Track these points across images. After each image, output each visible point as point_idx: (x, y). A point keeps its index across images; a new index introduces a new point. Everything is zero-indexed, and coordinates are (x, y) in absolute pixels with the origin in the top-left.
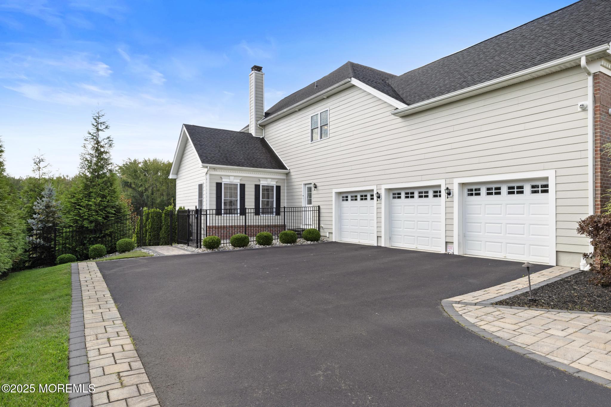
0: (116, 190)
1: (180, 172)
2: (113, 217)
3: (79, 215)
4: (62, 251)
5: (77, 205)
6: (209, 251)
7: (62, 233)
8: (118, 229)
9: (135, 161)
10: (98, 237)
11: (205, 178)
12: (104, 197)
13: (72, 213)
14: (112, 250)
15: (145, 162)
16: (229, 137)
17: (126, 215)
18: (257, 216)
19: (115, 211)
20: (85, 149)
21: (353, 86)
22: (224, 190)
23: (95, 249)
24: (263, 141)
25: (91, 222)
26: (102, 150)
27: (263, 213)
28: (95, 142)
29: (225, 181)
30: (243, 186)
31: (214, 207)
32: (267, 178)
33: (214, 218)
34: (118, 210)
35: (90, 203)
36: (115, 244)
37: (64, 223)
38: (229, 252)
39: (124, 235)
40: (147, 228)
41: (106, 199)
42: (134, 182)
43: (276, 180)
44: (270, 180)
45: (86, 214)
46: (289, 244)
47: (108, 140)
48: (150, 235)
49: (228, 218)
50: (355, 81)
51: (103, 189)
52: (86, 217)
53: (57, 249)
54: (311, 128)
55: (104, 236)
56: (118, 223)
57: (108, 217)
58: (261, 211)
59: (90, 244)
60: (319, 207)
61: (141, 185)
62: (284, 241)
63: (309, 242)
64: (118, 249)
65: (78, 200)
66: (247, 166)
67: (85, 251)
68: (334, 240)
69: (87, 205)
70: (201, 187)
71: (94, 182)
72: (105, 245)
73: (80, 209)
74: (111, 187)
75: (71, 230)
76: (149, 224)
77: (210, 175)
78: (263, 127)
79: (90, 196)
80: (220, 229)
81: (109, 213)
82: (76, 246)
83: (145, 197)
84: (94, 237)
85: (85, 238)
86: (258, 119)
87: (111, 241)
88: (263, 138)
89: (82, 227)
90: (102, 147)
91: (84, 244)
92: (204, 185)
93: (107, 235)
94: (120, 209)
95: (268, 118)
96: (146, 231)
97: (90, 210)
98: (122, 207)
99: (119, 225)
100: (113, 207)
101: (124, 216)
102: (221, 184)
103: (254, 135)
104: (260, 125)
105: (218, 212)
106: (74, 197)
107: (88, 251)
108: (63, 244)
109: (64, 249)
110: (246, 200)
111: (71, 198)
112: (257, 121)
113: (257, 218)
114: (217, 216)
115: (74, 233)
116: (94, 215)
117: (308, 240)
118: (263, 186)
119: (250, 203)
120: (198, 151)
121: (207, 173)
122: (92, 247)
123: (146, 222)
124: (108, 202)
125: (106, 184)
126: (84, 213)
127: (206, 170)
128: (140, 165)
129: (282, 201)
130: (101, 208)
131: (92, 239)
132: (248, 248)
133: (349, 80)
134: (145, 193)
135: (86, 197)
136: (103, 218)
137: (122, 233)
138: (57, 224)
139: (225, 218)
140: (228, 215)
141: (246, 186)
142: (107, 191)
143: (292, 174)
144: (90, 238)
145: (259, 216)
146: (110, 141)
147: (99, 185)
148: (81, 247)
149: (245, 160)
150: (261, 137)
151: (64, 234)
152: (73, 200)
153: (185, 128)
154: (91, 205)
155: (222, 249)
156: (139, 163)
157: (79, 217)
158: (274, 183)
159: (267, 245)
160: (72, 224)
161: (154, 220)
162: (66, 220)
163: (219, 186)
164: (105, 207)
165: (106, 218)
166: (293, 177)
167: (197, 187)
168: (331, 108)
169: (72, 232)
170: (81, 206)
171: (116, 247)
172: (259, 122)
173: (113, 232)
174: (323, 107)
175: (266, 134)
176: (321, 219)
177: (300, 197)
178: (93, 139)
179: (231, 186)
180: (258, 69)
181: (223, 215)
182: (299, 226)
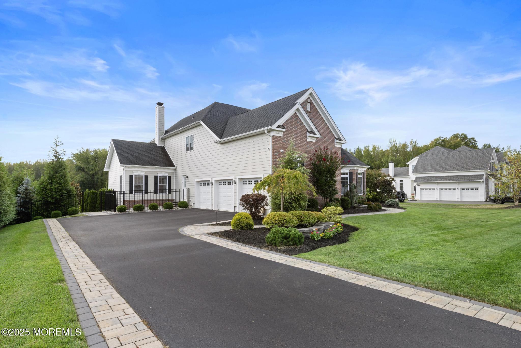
0: (67, 180)
1: (111, 167)
2: (66, 195)
3: (45, 194)
4: (35, 215)
5: (44, 189)
6: (120, 213)
7: (35, 205)
8: (69, 202)
9: (87, 150)
10: (57, 207)
11: (122, 172)
12: (60, 184)
13: (41, 193)
14: (65, 214)
15: (96, 152)
16: (140, 147)
17: (74, 194)
18: (156, 194)
19: (67, 192)
20: (49, 157)
21: (201, 125)
22: (135, 179)
23: (55, 213)
24: (163, 149)
25: (53, 198)
26: (59, 157)
27: (160, 192)
28: (55, 152)
29: (135, 174)
30: (146, 177)
31: (128, 189)
32: (162, 172)
33: (129, 196)
34: (69, 191)
35: (52, 188)
36: (67, 211)
37: (36, 199)
38: (132, 213)
39: (73, 206)
40: (88, 202)
41: (62, 185)
42: (87, 167)
43: (168, 173)
44: (164, 173)
45: (50, 194)
46: (168, 210)
47: (63, 151)
48: (90, 206)
49: (137, 196)
50: (202, 123)
51: (60, 179)
52: (50, 196)
53: (32, 213)
54: (186, 143)
55: (60, 206)
56: (69, 199)
57: (63, 195)
58: (158, 191)
59: (52, 211)
60: (189, 189)
61: (92, 170)
62: (166, 208)
63: (181, 209)
64: (68, 213)
65: (44, 186)
66: (149, 165)
67: (49, 215)
68: (195, 208)
69: (50, 189)
70: (121, 177)
71: (54, 175)
72: (61, 211)
73: (46, 191)
74: (65, 178)
75: (41, 203)
76: (89, 199)
77: (126, 170)
78: (163, 139)
79: (52, 184)
80: (132, 202)
81: (63, 193)
82: (44, 212)
83: (95, 179)
84: (54, 207)
85: (49, 207)
86: (160, 135)
87: (65, 209)
88: (164, 147)
89: (47, 201)
90: (59, 155)
91: (48, 211)
92: (122, 177)
93: (62, 205)
94: (70, 191)
95: (167, 135)
96: (88, 203)
97: (52, 191)
98: (72, 190)
99: (69, 200)
100: (66, 190)
101: (73, 195)
102: (132, 176)
103: (158, 145)
104: (161, 139)
105: (131, 192)
106: (42, 184)
107: (51, 215)
108: (36, 211)
109: (36, 214)
110: (149, 185)
111: (41, 185)
112: (160, 136)
113: (156, 195)
114: (130, 195)
115: (43, 205)
116: (54, 194)
117: (180, 208)
118: (159, 176)
119: (151, 186)
120: (118, 157)
121: (124, 170)
122: (53, 212)
123: (87, 198)
124: (63, 187)
125: (61, 177)
126: (49, 193)
127: (123, 168)
128: (91, 154)
129: (172, 185)
130: (59, 190)
131: (53, 208)
132: (143, 211)
133: (199, 121)
134: (95, 175)
135: (49, 184)
136: (60, 196)
137: (71, 204)
138: (32, 199)
139: (135, 196)
140: (137, 194)
141: (149, 177)
142: (62, 181)
143: (177, 169)
144: (52, 207)
145: (157, 194)
146: (64, 151)
147: (57, 177)
148: (47, 212)
149: (148, 161)
150: (162, 146)
151: (37, 205)
152: (42, 186)
153: (112, 142)
154: (53, 189)
155: (127, 212)
156: (91, 152)
157: (45, 195)
158: (167, 175)
159: (155, 210)
160: (41, 200)
161: (92, 197)
162: (36, 197)
163: (131, 177)
164: (61, 190)
165: (62, 196)
166: (178, 171)
167: (119, 177)
168: (195, 134)
169: (42, 204)
170: (47, 189)
171: (67, 212)
172: (161, 137)
173: (65, 204)
174: (191, 133)
175: (165, 144)
176: (190, 195)
177: (180, 183)
178: (54, 150)
179: (139, 177)
180: (160, 104)
181: (134, 194)
182: (180, 200)
